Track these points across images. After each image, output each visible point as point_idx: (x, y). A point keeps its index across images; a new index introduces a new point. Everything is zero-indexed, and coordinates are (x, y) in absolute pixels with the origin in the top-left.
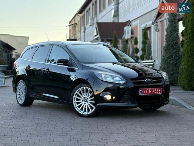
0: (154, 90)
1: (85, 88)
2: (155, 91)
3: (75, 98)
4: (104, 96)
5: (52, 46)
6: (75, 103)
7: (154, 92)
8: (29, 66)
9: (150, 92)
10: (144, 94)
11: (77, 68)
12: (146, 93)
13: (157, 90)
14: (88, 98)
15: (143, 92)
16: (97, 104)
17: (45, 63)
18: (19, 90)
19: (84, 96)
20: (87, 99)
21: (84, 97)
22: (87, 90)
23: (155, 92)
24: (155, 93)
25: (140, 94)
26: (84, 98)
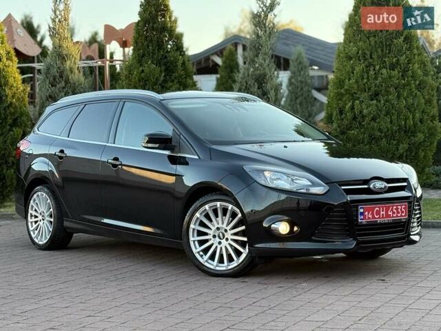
0: (392, 210)
1: (218, 204)
2: (394, 210)
3: (194, 229)
4: (273, 226)
5: (121, 103)
6: (194, 241)
7: (391, 213)
8: (62, 151)
9: (382, 213)
10: (369, 218)
11: (197, 157)
12: (373, 217)
13: (397, 209)
14: (228, 228)
15: (367, 213)
16: (256, 246)
17: (105, 144)
18: (36, 210)
19: (218, 224)
20: (226, 231)
21: (217, 226)
22: (225, 211)
23: (394, 213)
24: (393, 217)
25: (360, 219)
26: (218, 229)
